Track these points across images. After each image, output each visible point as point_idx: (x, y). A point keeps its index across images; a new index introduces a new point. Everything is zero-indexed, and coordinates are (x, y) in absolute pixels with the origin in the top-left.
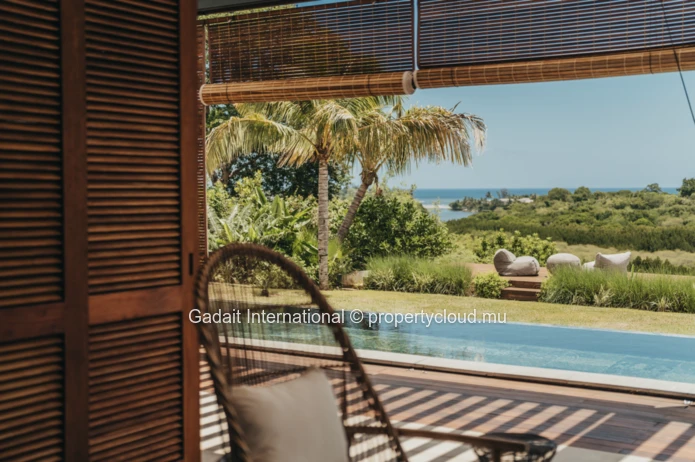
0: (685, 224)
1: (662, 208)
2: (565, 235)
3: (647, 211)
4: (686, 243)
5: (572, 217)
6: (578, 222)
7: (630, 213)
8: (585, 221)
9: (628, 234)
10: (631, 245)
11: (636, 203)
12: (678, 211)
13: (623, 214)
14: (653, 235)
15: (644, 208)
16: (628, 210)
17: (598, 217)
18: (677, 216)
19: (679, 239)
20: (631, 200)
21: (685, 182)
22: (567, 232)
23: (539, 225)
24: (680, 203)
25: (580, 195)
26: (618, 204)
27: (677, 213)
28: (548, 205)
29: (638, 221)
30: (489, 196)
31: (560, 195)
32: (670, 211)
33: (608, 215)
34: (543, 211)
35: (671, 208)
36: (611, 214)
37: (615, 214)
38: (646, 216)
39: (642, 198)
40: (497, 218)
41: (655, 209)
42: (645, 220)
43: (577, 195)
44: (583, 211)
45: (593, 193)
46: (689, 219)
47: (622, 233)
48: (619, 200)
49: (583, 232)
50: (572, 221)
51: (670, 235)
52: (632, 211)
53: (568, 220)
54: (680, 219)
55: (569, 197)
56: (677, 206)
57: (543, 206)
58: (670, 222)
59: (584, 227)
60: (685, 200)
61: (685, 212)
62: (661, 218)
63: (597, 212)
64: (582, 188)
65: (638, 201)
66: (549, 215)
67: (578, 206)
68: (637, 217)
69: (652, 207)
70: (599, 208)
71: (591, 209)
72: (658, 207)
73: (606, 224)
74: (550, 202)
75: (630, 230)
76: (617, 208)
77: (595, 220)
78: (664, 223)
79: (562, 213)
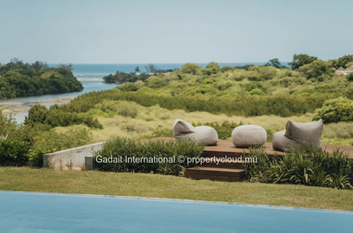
0: (291, 93)
1: (275, 79)
2: (188, 104)
3: (261, 83)
4: (287, 110)
5: (198, 88)
6: (203, 92)
7: (247, 85)
8: (209, 91)
9: (241, 103)
10: (242, 112)
11: (253, 75)
12: (287, 82)
13: (241, 85)
14: (260, 103)
15: (260, 80)
16: (246, 81)
17: (220, 88)
18: (286, 86)
19: (280, 106)
20: (249, 73)
21: (295, 57)
22: (190, 101)
23: (170, 95)
24: (290, 75)
25: (210, 70)
26: (238, 77)
27: (286, 84)
28: (180, 78)
29: (253, 91)
30: (137, 70)
31: (191, 69)
32: (281, 82)
33: (228, 86)
34: (175, 83)
35: (282, 80)
36: (231, 85)
37: (234, 85)
38: (260, 86)
39: (259, 71)
40: (135, 90)
41: (269, 81)
42: (259, 90)
43: (208, 69)
44: (208, 83)
45: (221, 67)
46: (295, 88)
47: (236, 101)
48: (239, 73)
49: (203, 101)
50: (198, 92)
51: (274, 103)
52: (248, 82)
53: (194, 91)
54: (287, 89)
55: (199, 71)
56: (288, 78)
57: (175, 79)
58: (279, 91)
59: (206, 97)
60: (294, 73)
61: (293, 83)
62: (273, 88)
63: (219, 84)
64: (213, 63)
65: (255, 74)
66: (179, 86)
67: (204, 78)
68: (253, 88)
69: (267, 79)
70: (222, 80)
71: (214, 81)
72: (271, 78)
73: (226, 94)
74: (182, 75)
75: (242, 99)
76: (238, 80)
77: (217, 90)
78: (274, 93)
79: (190, 85)
